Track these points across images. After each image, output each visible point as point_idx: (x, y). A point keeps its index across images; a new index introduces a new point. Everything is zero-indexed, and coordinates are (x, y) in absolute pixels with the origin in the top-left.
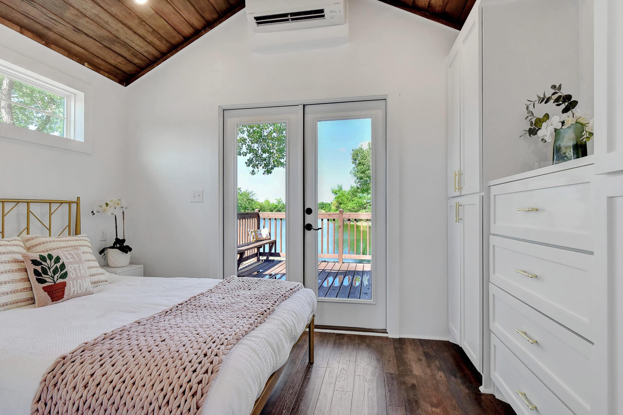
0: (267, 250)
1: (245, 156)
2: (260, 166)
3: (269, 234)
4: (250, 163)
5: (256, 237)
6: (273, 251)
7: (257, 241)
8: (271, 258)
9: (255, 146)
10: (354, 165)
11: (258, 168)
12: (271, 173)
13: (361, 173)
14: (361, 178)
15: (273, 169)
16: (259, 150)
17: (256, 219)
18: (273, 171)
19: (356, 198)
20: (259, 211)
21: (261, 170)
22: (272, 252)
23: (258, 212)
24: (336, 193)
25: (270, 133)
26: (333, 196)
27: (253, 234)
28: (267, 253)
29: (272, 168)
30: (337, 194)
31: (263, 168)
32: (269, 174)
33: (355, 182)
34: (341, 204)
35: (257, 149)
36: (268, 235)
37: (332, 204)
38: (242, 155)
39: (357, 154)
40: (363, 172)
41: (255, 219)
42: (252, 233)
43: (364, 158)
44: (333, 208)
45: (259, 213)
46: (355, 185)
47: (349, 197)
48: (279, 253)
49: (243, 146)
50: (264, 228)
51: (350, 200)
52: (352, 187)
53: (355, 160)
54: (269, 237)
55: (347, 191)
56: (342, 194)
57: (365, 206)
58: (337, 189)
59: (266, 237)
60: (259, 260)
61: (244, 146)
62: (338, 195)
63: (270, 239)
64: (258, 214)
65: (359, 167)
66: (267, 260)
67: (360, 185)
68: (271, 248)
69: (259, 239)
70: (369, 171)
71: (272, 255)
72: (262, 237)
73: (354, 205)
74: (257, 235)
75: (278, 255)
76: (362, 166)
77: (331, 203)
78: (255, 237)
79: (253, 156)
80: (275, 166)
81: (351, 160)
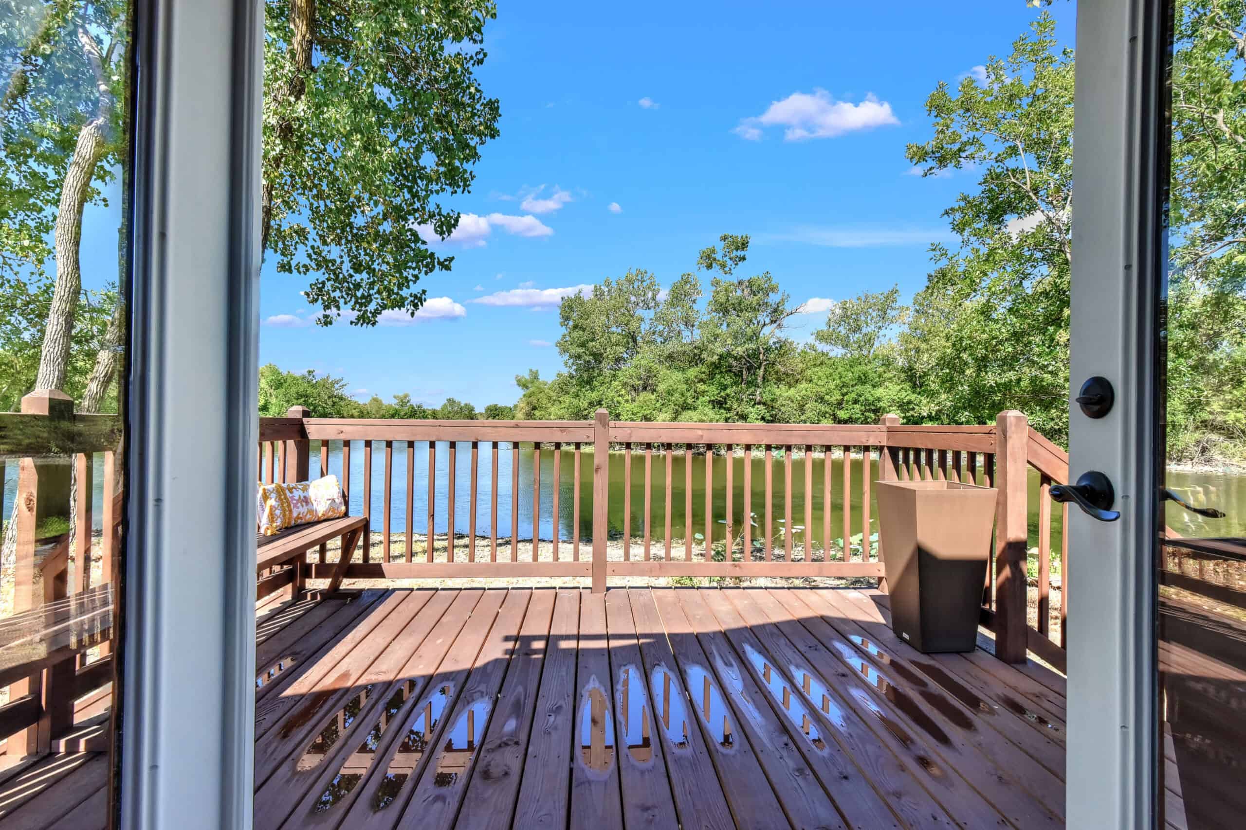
0: (333, 557)
1: (305, 273)
2: (346, 303)
3: (344, 496)
4: (318, 295)
5: (284, 511)
6: (357, 556)
7: (289, 529)
8: (347, 584)
9: (334, 252)
10: (563, 331)
11: (338, 308)
12: (374, 324)
13: (578, 346)
14: (579, 357)
15: (380, 313)
16: (342, 262)
17: (291, 443)
18: (379, 318)
19: (567, 396)
20: (306, 414)
21: (348, 313)
22: (352, 561)
23: (299, 416)
24: (525, 386)
25: (375, 222)
26: (520, 392)
27: (272, 502)
28: (332, 565)
29: (376, 312)
30: (527, 388)
31: (353, 309)
32: (370, 326)
33: (566, 364)
34: (534, 408)
35: (338, 261)
36: (339, 500)
37: (518, 409)
38: (295, 271)
39: (571, 308)
40: (583, 345)
41: (288, 442)
42: (265, 497)
43: (586, 315)
44: (520, 415)
45: (305, 420)
46: (565, 372)
47: (552, 393)
48: (379, 565)
49: (298, 246)
50: (322, 475)
51: (555, 401)
52: (559, 375)
53: (567, 319)
54: (343, 508)
55: (550, 382)
56: (539, 388)
57: (586, 413)
58: (527, 377)
59: (327, 511)
60: (299, 594)
61: (300, 246)
62: (531, 390)
63: (346, 515)
64: (302, 424)
65: (575, 334)
66: (333, 594)
67: (576, 370)
68: (347, 549)
69: (298, 518)
70: (594, 343)
71: (353, 571)
72: (311, 511)
73: (562, 411)
74: (289, 506)
75: (375, 571)
76: (581, 332)
77: (515, 406)
78: (278, 512)
79: (327, 276)
80: (384, 307)
81: (558, 319)
